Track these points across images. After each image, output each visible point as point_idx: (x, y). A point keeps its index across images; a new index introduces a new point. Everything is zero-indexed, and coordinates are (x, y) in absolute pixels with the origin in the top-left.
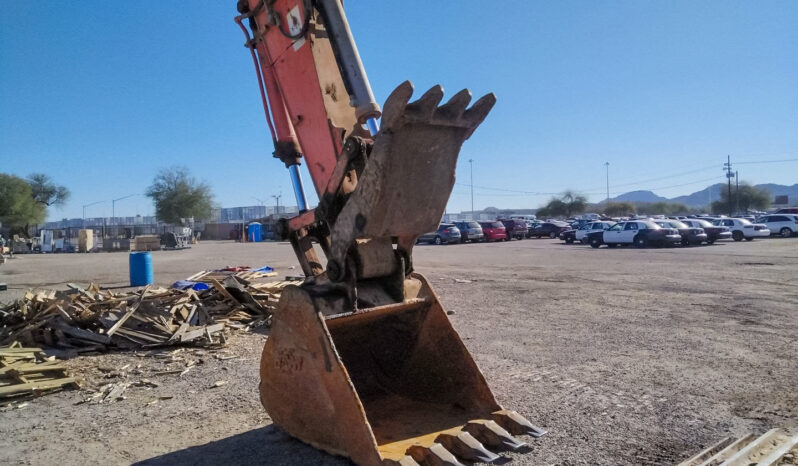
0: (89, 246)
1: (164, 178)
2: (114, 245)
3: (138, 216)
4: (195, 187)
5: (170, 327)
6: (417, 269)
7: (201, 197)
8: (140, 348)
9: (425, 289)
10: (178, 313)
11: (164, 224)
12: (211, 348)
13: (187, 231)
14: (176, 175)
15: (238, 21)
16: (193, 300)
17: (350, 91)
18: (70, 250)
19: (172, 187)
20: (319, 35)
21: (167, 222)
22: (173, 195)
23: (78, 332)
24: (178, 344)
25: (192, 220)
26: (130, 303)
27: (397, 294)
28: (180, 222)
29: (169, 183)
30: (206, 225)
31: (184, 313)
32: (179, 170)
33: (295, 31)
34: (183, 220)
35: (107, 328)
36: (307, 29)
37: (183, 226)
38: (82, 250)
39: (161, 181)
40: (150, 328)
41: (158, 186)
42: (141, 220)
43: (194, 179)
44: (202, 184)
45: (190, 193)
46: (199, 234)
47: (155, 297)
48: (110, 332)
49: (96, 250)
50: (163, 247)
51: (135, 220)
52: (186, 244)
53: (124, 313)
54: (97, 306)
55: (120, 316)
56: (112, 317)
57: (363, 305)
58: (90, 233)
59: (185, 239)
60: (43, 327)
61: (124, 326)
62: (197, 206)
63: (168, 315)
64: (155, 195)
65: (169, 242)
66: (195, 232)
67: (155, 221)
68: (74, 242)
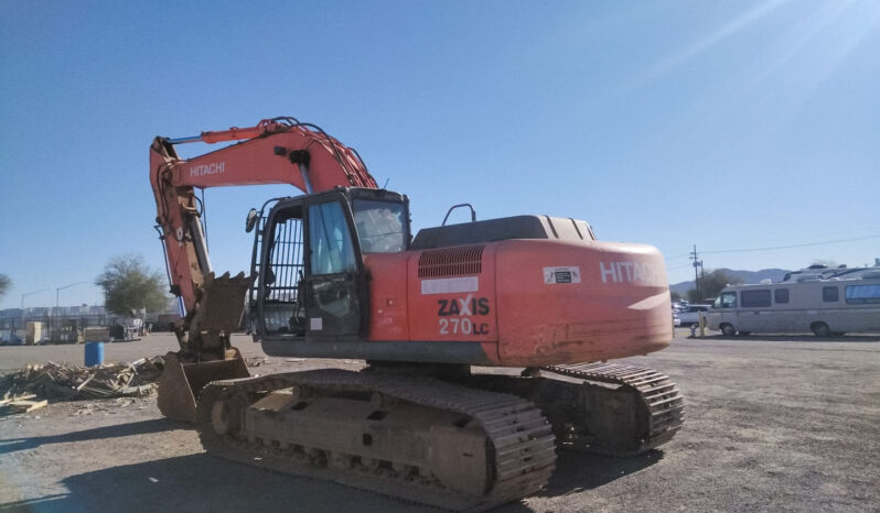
0: (37, 339)
1: (116, 267)
2: (62, 337)
3: (85, 305)
4: (149, 276)
5: (116, 386)
6: (233, 344)
7: (155, 287)
8: (97, 398)
9: (238, 354)
10: (121, 378)
11: (114, 316)
12: (141, 397)
13: (138, 322)
14: (128, 263)
15: (156, 227)
16: (132, 371)
17: (201, 267)
18: (17, 342)
19: (124, 276)
20: (189, 241)
21: (117, 312)
22: (124, 284)
23: (60, 388)
24: (121, 395)
25: (144, 311)
26: (91, 372)
27: (222, 356)
28: (131, 313)
29: (122, 271)
30: (160, 316)
31: (126, 379)
32: (133, 258)
33: (180, 238)
34: (134, 312)
35: (77, 386)
36: (185, 239)
37: (134, 317)
38: (30, 342)
39: (113, 270)
40: (104, 387)
41: (109, 274)
42: (87, 310)
43: (148, 268)
44: (156, 273)
45: (143, 282)
46: (151, 326)
47: (106, 369)
48: (79, 388)
49: (43, 343)
50: (113, 339)
51: (81, 310)
52: (136, 336)
53: (87, 377)
54: (70, 374)
55: (84, 379)
56: (80, 380)
57: (202, 360)
58: (38, 326)
59: (135, 331)
60: (39, 385)
61: (88, 385)
62: (151, 296)
63: (115, 379)
64: (106, 284)
65: (118, 334)
66: (147, 324)
67: (103, 311)
68: (21, 334)
